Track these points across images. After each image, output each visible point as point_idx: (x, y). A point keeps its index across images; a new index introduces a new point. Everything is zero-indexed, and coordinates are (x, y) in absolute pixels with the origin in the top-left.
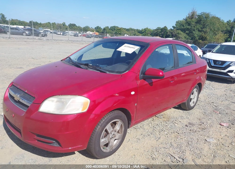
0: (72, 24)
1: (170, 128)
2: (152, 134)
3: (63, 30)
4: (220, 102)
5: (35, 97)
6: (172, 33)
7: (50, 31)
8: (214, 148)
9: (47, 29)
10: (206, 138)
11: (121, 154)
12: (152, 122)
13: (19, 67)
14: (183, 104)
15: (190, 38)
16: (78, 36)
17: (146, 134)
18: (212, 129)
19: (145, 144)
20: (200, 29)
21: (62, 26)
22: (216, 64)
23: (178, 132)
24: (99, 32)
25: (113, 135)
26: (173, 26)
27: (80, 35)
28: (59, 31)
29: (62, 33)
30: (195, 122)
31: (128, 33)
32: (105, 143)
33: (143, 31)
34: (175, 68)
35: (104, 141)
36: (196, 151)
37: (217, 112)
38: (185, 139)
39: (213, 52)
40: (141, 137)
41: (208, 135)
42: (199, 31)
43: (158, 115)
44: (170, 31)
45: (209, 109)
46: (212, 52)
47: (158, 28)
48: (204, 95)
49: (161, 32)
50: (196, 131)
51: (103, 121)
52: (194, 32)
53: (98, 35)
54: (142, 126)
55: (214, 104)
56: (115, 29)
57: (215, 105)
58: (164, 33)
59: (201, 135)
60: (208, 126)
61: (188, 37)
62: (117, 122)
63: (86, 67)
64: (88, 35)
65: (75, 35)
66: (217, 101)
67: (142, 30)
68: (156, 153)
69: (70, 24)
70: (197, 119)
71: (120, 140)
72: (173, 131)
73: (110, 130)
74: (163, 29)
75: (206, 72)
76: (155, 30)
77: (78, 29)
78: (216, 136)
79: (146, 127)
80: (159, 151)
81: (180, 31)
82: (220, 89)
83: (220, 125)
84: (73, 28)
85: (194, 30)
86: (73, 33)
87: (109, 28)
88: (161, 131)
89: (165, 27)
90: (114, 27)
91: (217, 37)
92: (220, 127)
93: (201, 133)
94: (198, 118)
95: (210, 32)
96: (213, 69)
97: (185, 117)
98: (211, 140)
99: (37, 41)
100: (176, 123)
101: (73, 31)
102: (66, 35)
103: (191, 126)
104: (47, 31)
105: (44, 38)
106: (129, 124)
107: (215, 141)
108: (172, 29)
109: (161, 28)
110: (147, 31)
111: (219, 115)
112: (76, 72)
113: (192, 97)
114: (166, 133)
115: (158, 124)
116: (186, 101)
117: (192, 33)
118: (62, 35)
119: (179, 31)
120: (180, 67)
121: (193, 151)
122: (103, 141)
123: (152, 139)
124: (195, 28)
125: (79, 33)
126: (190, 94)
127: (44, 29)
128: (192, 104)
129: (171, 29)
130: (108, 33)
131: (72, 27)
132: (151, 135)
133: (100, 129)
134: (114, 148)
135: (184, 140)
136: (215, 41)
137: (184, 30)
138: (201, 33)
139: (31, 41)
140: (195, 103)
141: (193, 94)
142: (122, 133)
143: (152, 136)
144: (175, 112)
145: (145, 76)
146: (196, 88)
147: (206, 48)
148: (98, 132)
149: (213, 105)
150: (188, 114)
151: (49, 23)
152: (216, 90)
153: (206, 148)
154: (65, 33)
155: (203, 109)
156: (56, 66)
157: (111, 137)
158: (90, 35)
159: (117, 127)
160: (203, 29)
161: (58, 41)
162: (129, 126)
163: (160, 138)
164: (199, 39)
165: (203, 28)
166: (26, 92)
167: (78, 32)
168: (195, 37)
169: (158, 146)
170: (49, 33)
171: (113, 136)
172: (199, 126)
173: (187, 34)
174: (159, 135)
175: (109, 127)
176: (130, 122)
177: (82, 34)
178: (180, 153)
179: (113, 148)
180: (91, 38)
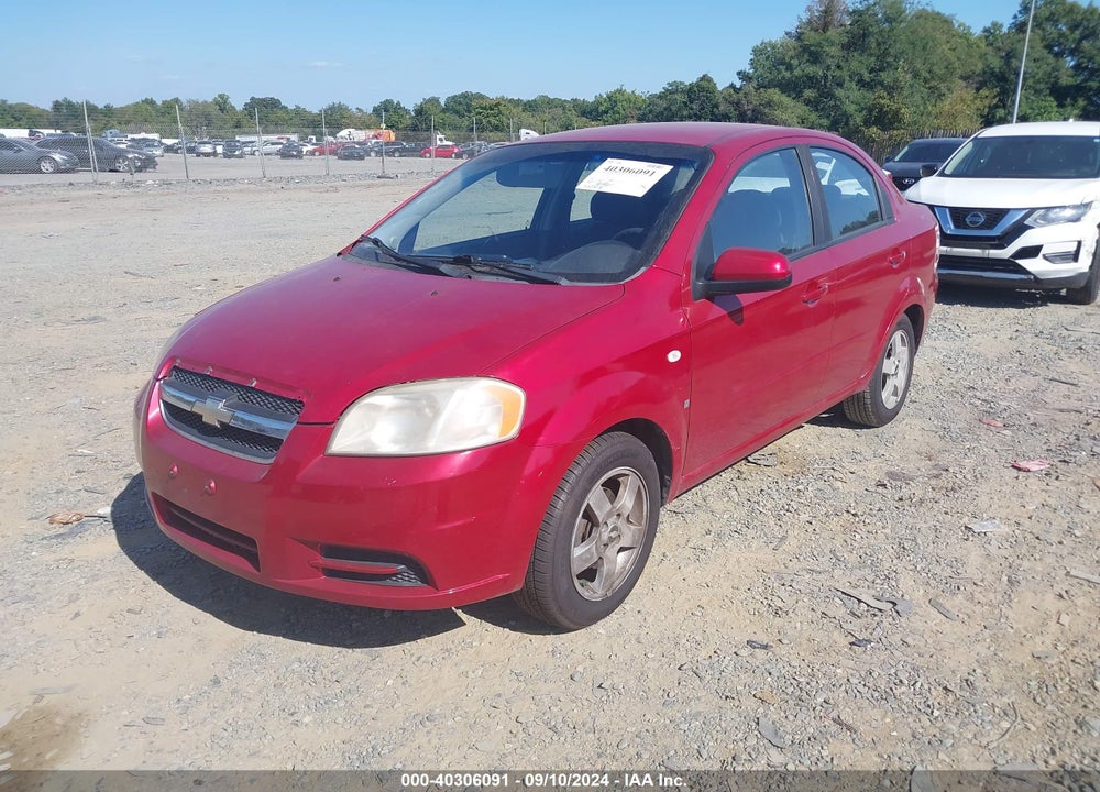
0: (263, 100)
1: (815, 500)
2: (751, 527)
3: (222, 133)
4: (1002, 384)
5: (301, 402)
6: (737, 104)
7: (162, 144)
8: (1004, 553)
9: (143, 135)
10: (966, 520)
11: (648, 607)
12: (739, 484)
13: (84, 314)
14: (855, 399)
15: (825, 122)
16: (299, 155)
17: (727, 529)
18: (985, 487)
19: (729, 566)
20: (867, 76)
21: (215, 111)
22: (966, 227)
23: (853, 512)
24: (398, 129)
25: (612, 531)
26: (739, 73)
27: (310, 147)
28: (206, 140)
29: (220, 149)
30: (911, 467)
31: (532, 120)
32: (586, 561)
33: (602, 108)
34: (818, 247)
35: (582, 554)
36: (938, 570)
37: (994, 423)
38: (888, 531)
39: (947, 172)
40: (707, 541)
41: (972, 508)
42: (862, 83)
43: (756, 455)
44: (731, 95)
45: (962, 416)
46: (942, 174)
47: (670, 85)
48: (930, 361)
49: (685, 103)
50: (921, 501)
51: (575, 474)
52: (839, 92)
53: (393, 144)
54: (700, 501)
55: (978, 394)
56: (468, 105)
57: (983, 396)
58: (703, 109)
59: (946, 513)
60: (969, 477)
61: (813, 117)
62: (620, 479)
63: (464, 269)
64: (346, 148)
65: (287, 153)
66: (986, 381)
67: (598, 103)
68: (783, 593)
69: (252, 98)
70: (917, 456)
71: (635, 551)
72: (831, 510)
73: (600, 508)
74: (696, 89)
75: (936, 265)
76: (660, 97)
77: (297, 120)
78: (1004, 513)
79: (718, 505)
80: (794, 585)
81: (777, 90)
82: (992, 334)
83: (1016, 471)
84: (272, 117)
85: (838, 84)
86: (273, 144)
87: (443, 104)
88: (782, 513)
89: (705, 78)
90: (465, 96)
91: (946, 105)
92: (1017, 478)
93: (945, 504)
94: (920, 454)
95: (911, 86)
96: (955, 249)
97: (868, 454)
98: (989, 527)
99: (117, 192)
100: (836, 479)
101: (273, 133)
102: (241, 157)
103: (899, 483)
104: (148, 143)
105: (148, 178)
106: (663, 485)
107: (1005, 529)
108: (738, 87)
109: (687, 83)
110: (619, 105)
111: (1005, 432)
112: (435, 293)
113: (888, 366)
114: (805, 517)
115: (765, 488)
116: (865, 388)
117: (831, 95)
118: (226, 156)
119: (771, 91)
120: (836, 243)
121: (927, 570)
122: (580, 553)
123: (754, 545)
124: (845, 74)
125: (303, 139)
126: (882, 353)
127: (130, 136)
128: (888, 399)
129: (732, 86)
130: (441, 127)
131: (266, 113)
132: (745, 529)
133: (570, 506)
134: (618, 584)
135: (881, 536)
136: (939, 128)
137: (792, 88)
138: (870, 95)
139: (87, 197)
140: (900, 393)
141: (889, 356)
142: (644, 522)
143: (751, 533)
144: (822, 437)
145: (712, 282)
146: (899, 327)
147: (903, 159)
148: (562, 516)
149: (975, 396)
150: (877, 440)
151: (151, 102)
152: (977, 339)
153: (973, 555)
154: (236, 148)
155: (938, 418)
156: (337, 279)
157: (605, 537)
158: (359, 143)
159: (626, 499)
160: (882, 74)
161: (218, 188)
162: (665, 495)
163: (783, 539)
164: (867, 123)
165: (882, 69)
166: (253, 385)
167: (294, 137)
168: (848, 117)
169: (783, 567)
170: (158, 152)
171: (613, 535)
172: (933, 482)
173: (808, 102)
174: (778, 528)
175: (596, 498)
176: (667, 477)
177: (313, 144)
178: (878, 581)
179: (615, 585)
180: (361, 158)
